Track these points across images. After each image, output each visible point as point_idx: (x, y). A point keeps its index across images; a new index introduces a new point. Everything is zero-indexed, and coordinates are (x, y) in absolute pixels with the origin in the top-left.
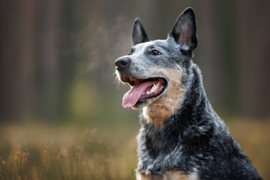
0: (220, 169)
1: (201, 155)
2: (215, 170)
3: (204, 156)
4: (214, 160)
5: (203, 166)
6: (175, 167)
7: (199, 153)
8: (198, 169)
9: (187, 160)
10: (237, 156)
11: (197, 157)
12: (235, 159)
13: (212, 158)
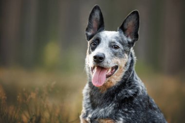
0: (139, 119)
1: (126, 110)
2: (136, 120)
3: (129, 110)
4: (135, 113)
5: (127, 117)
6: (107, 117)
7: (125, 108)
8: (124, 119)
9: (117, 112)
10: (151, 109)
11: (123, 111)
12: (150, 111)
13: (134, 112)
